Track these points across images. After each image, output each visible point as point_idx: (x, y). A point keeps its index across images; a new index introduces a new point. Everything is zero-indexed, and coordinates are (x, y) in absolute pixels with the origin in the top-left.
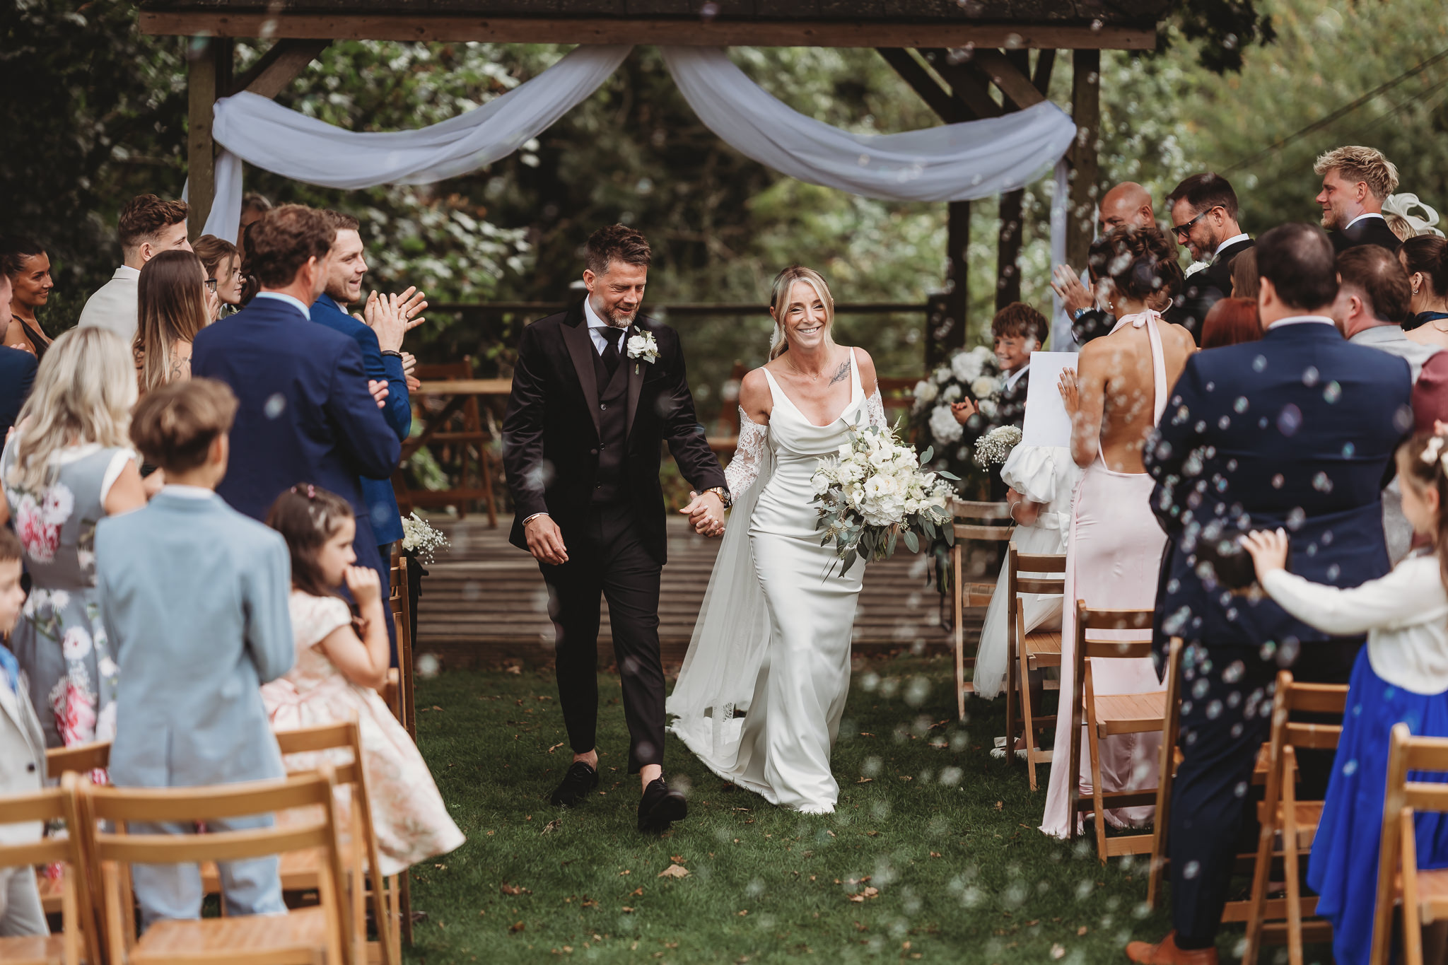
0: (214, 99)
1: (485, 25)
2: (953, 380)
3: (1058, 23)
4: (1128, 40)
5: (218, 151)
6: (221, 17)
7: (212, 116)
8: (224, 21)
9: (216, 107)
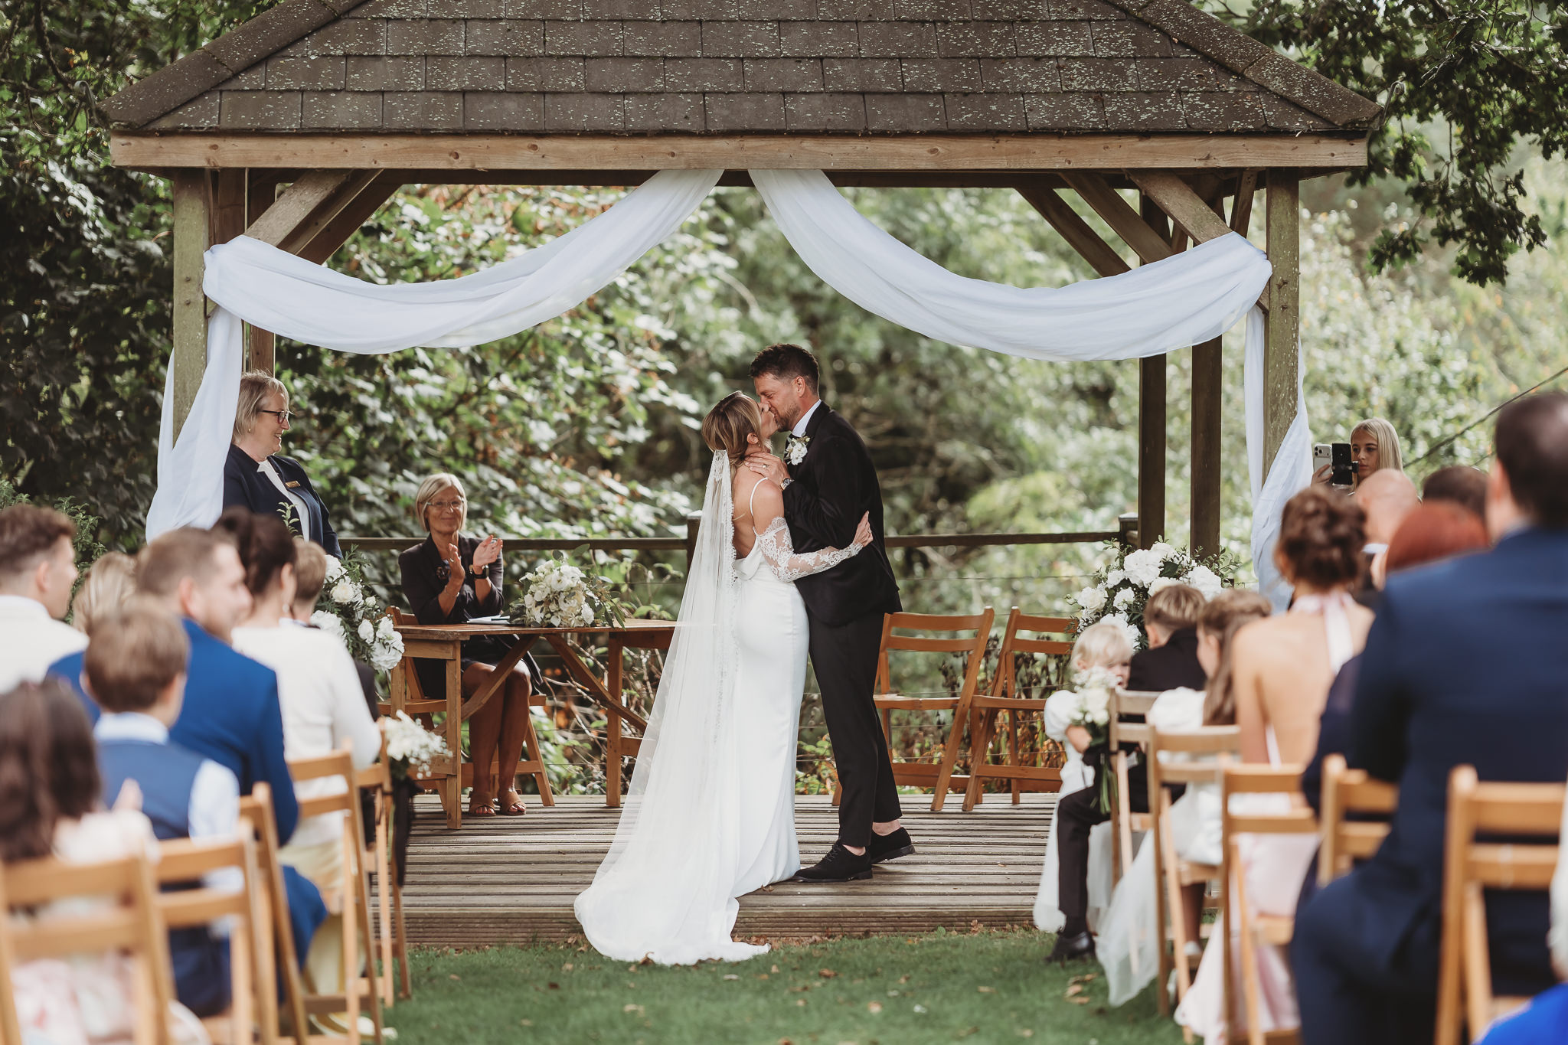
0: (206, 244)
1: (534, 147)
2: (1125, 583)
3: (1245, 134)
4: (1333, 155)
5: (209, 310)
6: (211, 141)
7: (202, 266)
8: (215, 147)
9: (207, 255)
